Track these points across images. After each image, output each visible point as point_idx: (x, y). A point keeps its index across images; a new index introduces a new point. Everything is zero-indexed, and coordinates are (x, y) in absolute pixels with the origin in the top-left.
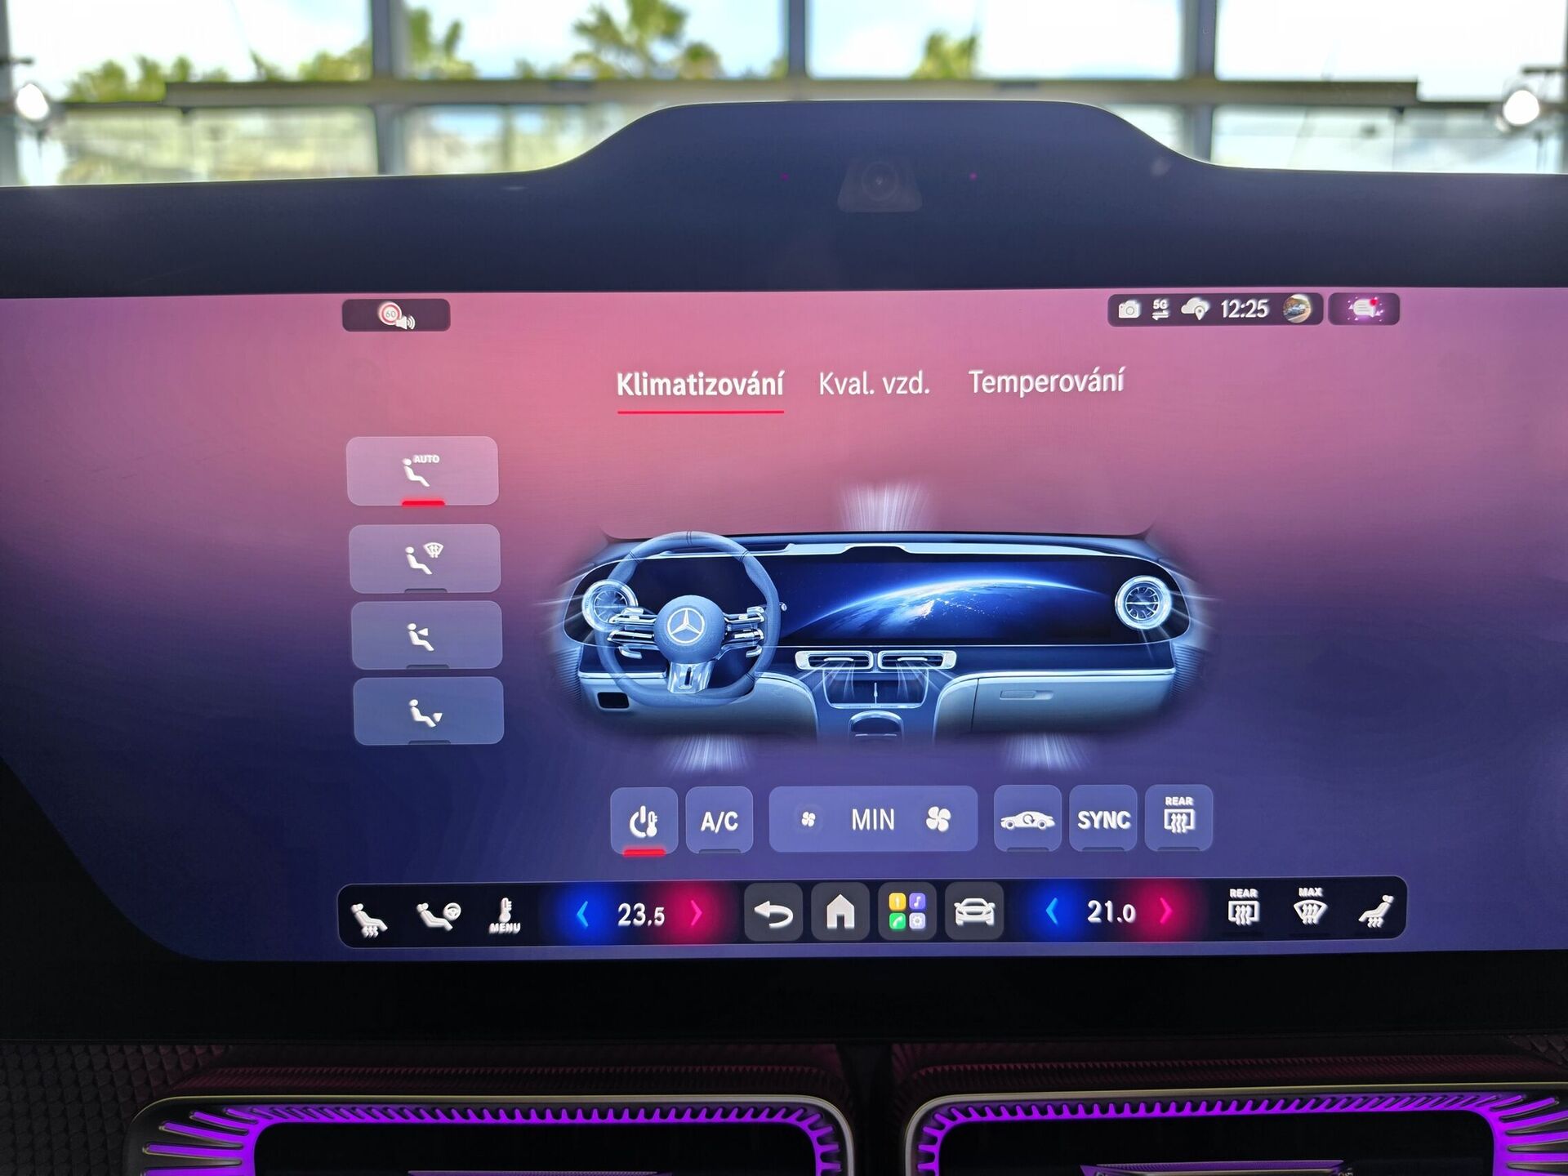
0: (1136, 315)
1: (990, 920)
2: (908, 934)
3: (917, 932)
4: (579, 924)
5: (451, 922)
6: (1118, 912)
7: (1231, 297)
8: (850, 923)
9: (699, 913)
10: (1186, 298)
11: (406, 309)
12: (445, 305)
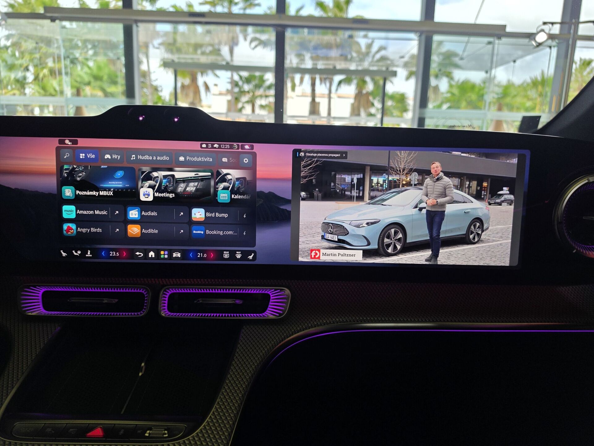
0: (205, 147)
1: (180, 256)
2: (164, 258)
3: (166, 258)
4: (103, 255)
5: (79, 254)
6: (203, 255)
7: (222, 144)
8: (153, 256)
9: (125, 254)
10: (214, 144)
11: (70, 141)
12: (77, 140)
